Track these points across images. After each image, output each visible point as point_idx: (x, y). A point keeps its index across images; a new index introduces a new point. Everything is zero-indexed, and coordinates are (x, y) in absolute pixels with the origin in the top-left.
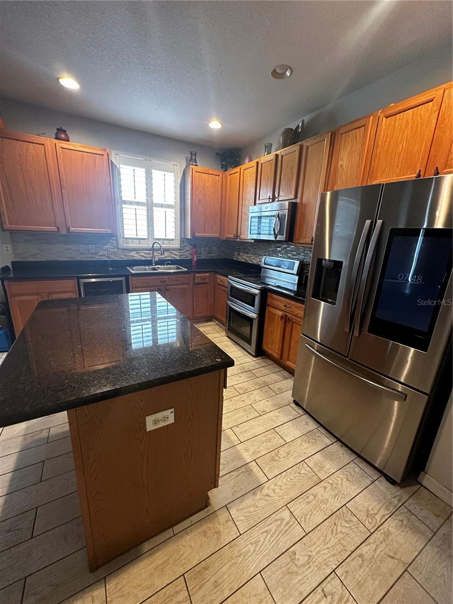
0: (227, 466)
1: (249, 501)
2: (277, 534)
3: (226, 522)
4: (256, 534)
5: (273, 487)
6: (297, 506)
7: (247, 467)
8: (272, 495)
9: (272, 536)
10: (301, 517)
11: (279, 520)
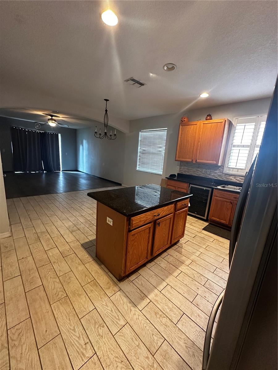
0: (142, 286)
1: (125, 300)
2: (111, 316)
3: (114, 291)
4: (110, 305)
5: (137, 314)
6: (129, 331)
7: (144, 297)
8: (132, 314)
9: (110, 313)
10: (122, 333)
11: (119, 318)
